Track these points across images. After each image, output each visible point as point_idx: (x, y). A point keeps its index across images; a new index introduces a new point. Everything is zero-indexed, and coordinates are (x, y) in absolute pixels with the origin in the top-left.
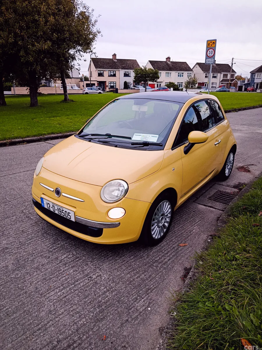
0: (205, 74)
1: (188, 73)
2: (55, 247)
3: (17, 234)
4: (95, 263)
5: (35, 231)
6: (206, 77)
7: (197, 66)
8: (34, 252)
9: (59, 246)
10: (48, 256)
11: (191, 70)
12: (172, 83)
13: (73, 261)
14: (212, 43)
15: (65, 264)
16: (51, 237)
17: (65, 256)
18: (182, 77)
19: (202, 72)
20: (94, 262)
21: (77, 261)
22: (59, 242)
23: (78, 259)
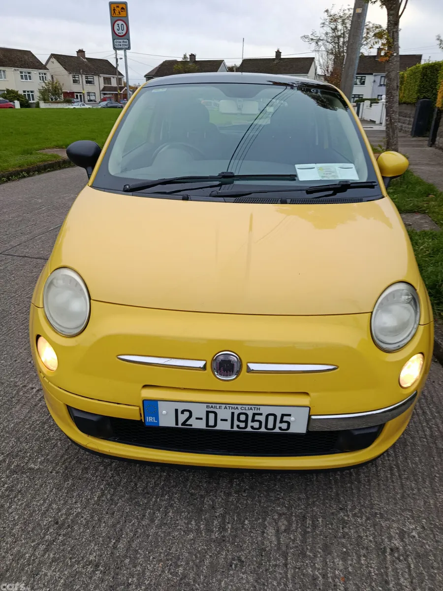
0: (71, 76)
1: (40, 74)
2: (216, 522)
3: (51, 543)
4: (354, 507)
5: (97, 503)
6: (75, 81)
7: (53, 60)
8: (180, 570)
9: (220, 511)
10: (233, 559)
11: (44, 67)
12: (12, 92)
13: (306, 532)
14: (119, 9)
15: (303, 554)
16: (166, 497)
17: (271, 531)
18: (29, 80)
19: (65, 72)
20: (349, 507)
21: (315, 527)
22: (208, 501)
23: (309, 522)
